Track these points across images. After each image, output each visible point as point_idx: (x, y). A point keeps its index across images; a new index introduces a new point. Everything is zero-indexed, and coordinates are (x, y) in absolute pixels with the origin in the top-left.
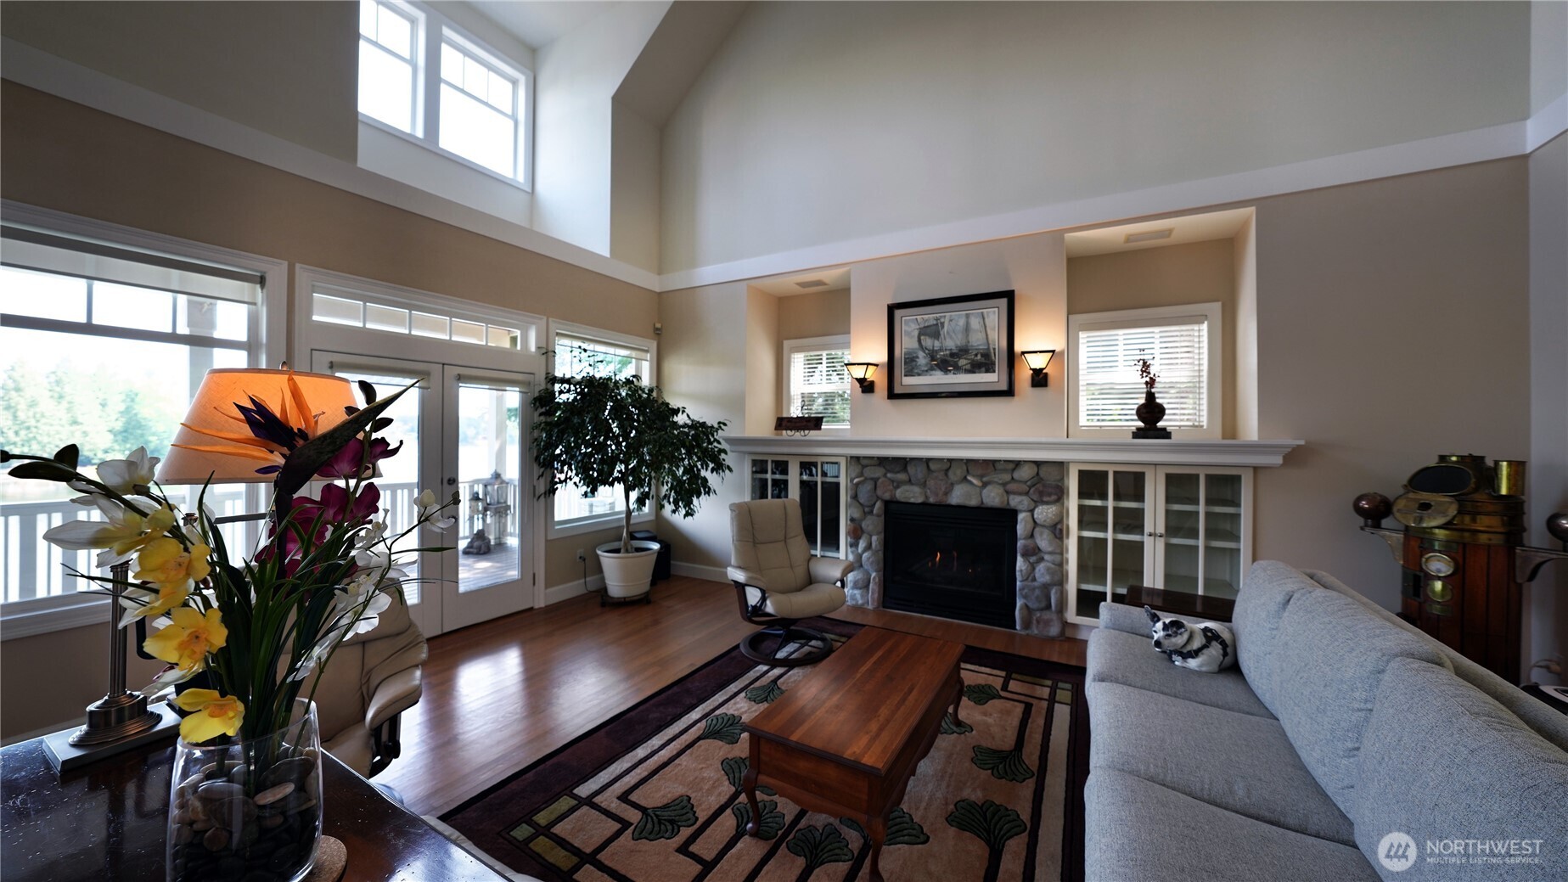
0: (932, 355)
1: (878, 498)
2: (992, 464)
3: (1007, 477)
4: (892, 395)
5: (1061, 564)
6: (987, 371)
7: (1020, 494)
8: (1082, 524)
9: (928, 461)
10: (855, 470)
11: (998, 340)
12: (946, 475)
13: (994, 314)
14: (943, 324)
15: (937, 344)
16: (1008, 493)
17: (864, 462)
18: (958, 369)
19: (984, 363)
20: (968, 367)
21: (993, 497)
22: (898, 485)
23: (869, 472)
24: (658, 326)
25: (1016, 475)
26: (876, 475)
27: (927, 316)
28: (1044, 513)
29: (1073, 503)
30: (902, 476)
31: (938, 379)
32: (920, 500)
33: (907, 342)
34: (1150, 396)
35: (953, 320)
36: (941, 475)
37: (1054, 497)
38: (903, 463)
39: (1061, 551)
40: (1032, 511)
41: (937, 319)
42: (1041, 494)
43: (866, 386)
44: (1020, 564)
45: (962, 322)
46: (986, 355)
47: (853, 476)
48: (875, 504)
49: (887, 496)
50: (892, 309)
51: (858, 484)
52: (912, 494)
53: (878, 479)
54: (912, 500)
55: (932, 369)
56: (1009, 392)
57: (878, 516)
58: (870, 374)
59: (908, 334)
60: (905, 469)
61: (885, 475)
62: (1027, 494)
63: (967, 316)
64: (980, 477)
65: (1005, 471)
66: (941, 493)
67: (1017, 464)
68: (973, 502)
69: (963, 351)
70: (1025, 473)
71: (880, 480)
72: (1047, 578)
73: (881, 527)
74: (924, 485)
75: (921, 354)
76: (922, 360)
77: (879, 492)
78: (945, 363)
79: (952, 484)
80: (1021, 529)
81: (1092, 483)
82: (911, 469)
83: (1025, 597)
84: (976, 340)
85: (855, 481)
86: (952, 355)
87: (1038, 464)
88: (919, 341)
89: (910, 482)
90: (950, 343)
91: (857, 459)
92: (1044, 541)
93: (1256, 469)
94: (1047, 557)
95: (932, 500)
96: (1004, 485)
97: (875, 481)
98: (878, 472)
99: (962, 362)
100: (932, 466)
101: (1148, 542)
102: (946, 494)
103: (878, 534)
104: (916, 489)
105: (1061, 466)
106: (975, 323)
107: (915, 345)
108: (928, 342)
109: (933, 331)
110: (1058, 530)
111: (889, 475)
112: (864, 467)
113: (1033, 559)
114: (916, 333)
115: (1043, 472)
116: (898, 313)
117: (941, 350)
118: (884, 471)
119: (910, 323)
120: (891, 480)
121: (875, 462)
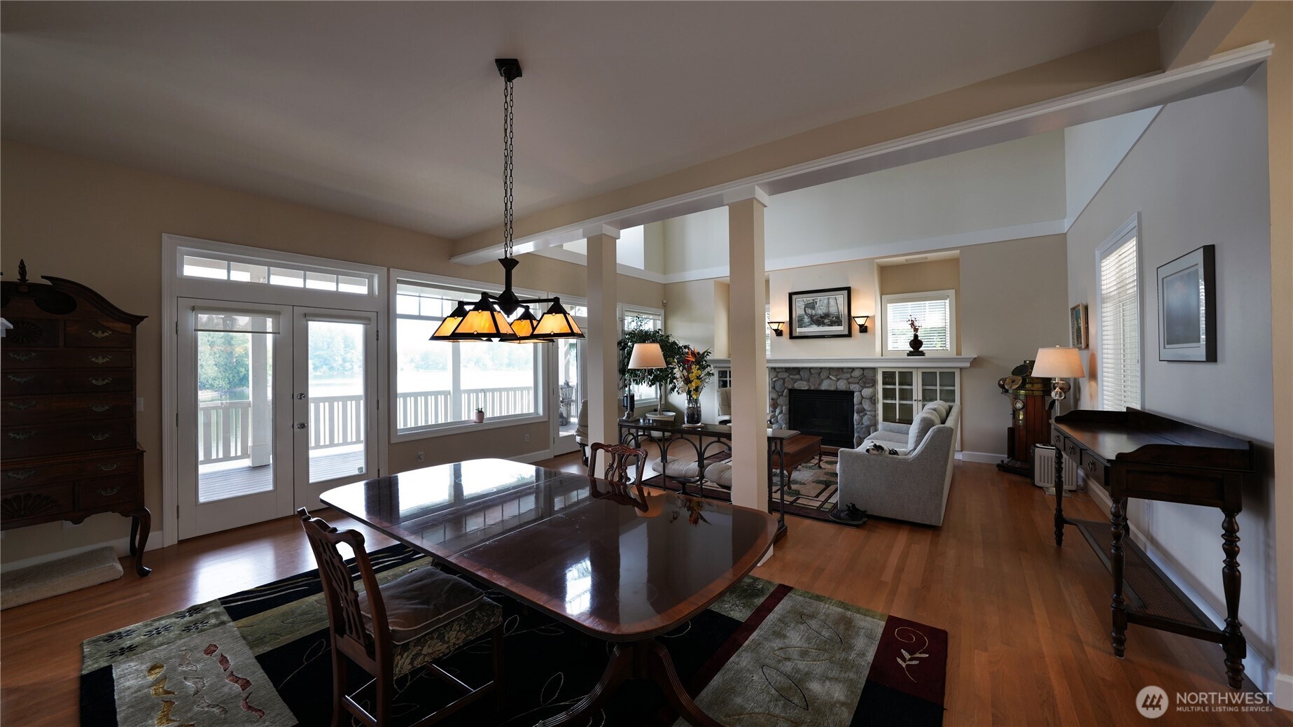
0: (811, 317)
1: (785, 388)
2: (842, 369)
3: (849, 376)
4: (792, 337)
5: (875, 416)
6: (838, 325)
7: (855, 383)
8: (885, 397)
9: (810, 368)
10: (773, 374)
11: (843, 309)
12: (819, 375)
13: (841, 298)
14: (816, 302)
15: (814, 312)
16: (849, 383)
17: (778, 370)
18: (824, 324)
19: (837, 322)
20: (829, 323)
21: (842, 385)
22: (796, 381)
23: (781, 375)
24: (665, 301)
25: (852, 375)
26: (785, 376)
27: (809, 298)
28: (867, 392)
29: (880, 387)
30: (797, 377)
31: (814, 329)
32: (806, 388)
33: (799, 310)
34: (916, 336)
35: (822, 300)
36: (816, 376)
37: (871, 385)
38: (798, 370)
39: (875, 410)
40: (861, 391)
41: (814, 300)
42: (865, 383)
43: (779, 333)
44: (856, 416)
45: (826, 301)
46: (838, 317)
47: (773, 377)
48: (784, 391)
49: (790, 387)
50: (791, 295)
51: (775, 381)
52: (802, 385)
54: (803, 388)
55: (811, 324)
56: (849, 335)
57: (786, 396)
58: (781, 327)
59: (799, 307)
60: (799, 373)
61: (789, 376)
62: (858, 383)
63: (829, 299)
64: (836, 376)
65: (847, 372)
66: (817, 385)
67: (853, 369)
68: (833, 388)
69: (827, 315)
70: (856, 374)
71: (786, 379)
72: (868, 423)
73: (787, 402)
74: (808, 381)
75: (806, 317)
76: (806, 320)
77: (786, 385)
78: (819, 321)
79: (822, 380)
80: (856, 400)
81: (889, 377)
82: (802, 373)
83: (858, 432)
84: (833, 310)
85: (774, 379)
86: (821, 317)
87: (863, 369)
88: (805, 310)
89: (801, 379)
90: (820, 311)
91: (774, 369)
92: (866, 405)
93: (961, 369)
94: (868, 413)
95: (812, 388)
96: (847, 379)
97: (784, 379)
98: (785, 375)
99: (826, 321)
100: (812, 371)
101: (914, 404)
102: (820, 384)
103: (786, 405)
104: (805, 383)
105: (874, 369)
106: (832, 302)
107: (804, 313)
108: (809, 311)
109: (812, 306)
110: (873, 400)
111: (791, 376)
112: (778, 373)
113: (861, 414)
114: (803, 307)
115: (865, 372)
116: (794, 297)
117: (816, 315)
118: (788, 374)
119: (800, 303)
120: (792, 379)
121: (784, 370)
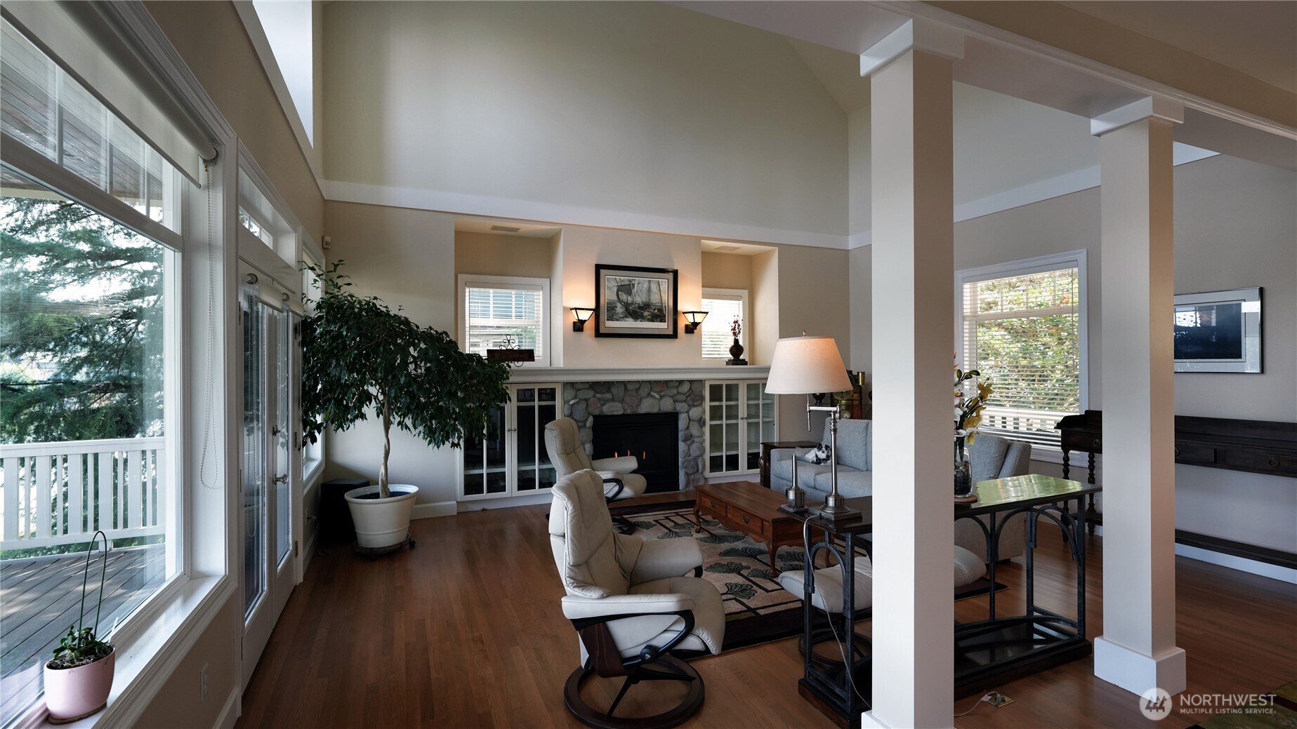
0: (626, 305)
1: (589, 414)
2: (666, 383)
3: (675, 391)
4: (598, 334)
5: (702, 442)
6: (661, 321)
7: (681, 402)
8: (712, 418)
9: (625, 383)
10: (570, 393)
11: (667, 299)
12: (637, 393)
13: (665, 283)
14: (634, 285)
15: (630, 299)
16: (675, 401)
17: (577, 387)
18: (643, 318)
19: (659, 316)
20: (649, 317)
21: (667, 405)
22: (606, 401)
23: (582, 395)
25: (680, 390)
26: (589, 396)
27: (624, 277)
28: (695, 412)
29: (707, 404)
30: (609, 396)
31: (630, 324)
32: (621, 413)
33: (608, 295)
34: (736, 341)
35: (641, 281)
36: (634, 393)
37: (699, 402)
38: (608, 385)
39: (703, 434)
40: (688, 412)
41: (630, 281)
42: (693, 401)
43: (579, 326)
44: (682, 446)
45: (646, 285)
46: (660, 310)
47: (569, 398)
48: (587, 419)
49: (597, 412)
50: (599, 268)
51: (572, 406)
52: (614, 409)
53: (590, 399)
54: (615, 413)
55: (626, 317)
56: (674, 335)
57: (589, 428)
58: (584, 315)
59: (610, 288)
60: (609, 391)
61: (594, 396)
62: (685, 401)
63: (649, 282)
64: (658, 393)
65: (673, 387)
66: (634, 406)
67: (681, 382)
68: (655, 410)
69: (647, 306)
70: (684, 388)
71: (591, 400)
72: (698, 453)
74: (622, 401)
75: (619, 305)
76: (620, 309)
77: (590, 410)
78: (635, 312)
79: (641, 399)
80: (682, 424)
81: (716, 391)
82: (614, 390)
83: (686, 468)
84: (655, 299)
85: (571, 402)
86: (640, 308)
87: (691, 382)
88: (618, 295)
89: (613, 400)
90: (639, 299)
91: (572, 384)
92: (694, 430)
94: (696, 440)
95: (628, 412)
96: (672, 397)
97: (586, 400)
98: (590, 394)
99: (646, 314)
100: (630, 387)
101: (740, 421)
102: (639, 405)
104: (618, 405)
105: (701, 382)
106: (654, 287)
107: (615, 298)
108: (624, 297)
109: (626, 288)
110: (701, 422)
111: (598, 396)
112: (578, 390)
113: (689, 442)
114: (615, 289)
115: (695, 385)
116: (603, 272)
117: (632, 303)
118: (593, 392)
119: (611, 281)
120: (599, 399)
121: (587, 386)
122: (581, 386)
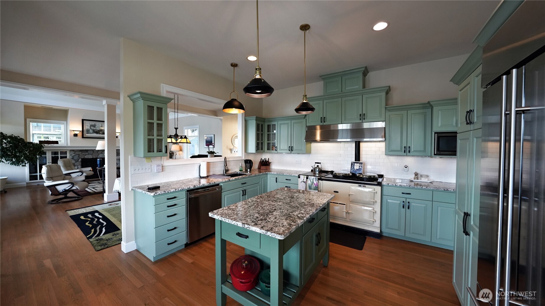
0: (94, 130)
4: (83, 137)
10: (72, 153)
14: (96, 125)
15: (95, 128)
17: (75, 151)
18: (100, 133)
23: (77, 153)
26: (80, 153)
27: (92, 123)
30: (87, 153)
31: (95, 135)
32: (91, 158)
33: (87, 127)
35: (97, 123)
36: (97, 153)
38: (87, 151)
41: (94, 124)
43: (76, 135)
48: (79, 159)
49: (83, 157)
50: (83, 120)
51: (73, 156)
55: (94, 133)
57: (80, 162)
58: (78, 132)
61: (82, 153)
63: (102, 124)
66: (97, 156)
71: (80, 155)
73: (81, 164)
74: (92, 155)
75: (91, 130)
76: (91, 131)
77: (80, 157)
79: (99, 154)
82: (89, 152)
86: (98, 131)
88: (90, 127)
89: (89, 154)
90: (98, 128)
91: (73, 150)
97: (79, 155)
99: (100, 132)
103: (80, 165)
104: (91, 156)
107: (89, 128)
108: (93, 128)
109: (93, 126)
111: (83, 153)
114: (89, 126)
116: (84, 121)
117: (96, 130)
118: (81, 152)
119: (87, 125)
120: (84, 154)
121: (79, 151)
122: (77, 151)
